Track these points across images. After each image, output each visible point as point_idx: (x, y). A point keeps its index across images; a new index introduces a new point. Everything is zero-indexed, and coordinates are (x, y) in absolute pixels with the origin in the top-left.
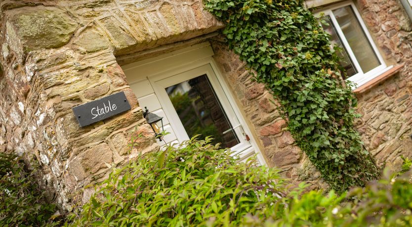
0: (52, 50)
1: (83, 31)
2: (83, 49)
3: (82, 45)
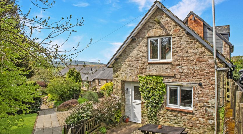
0: (115, 78)
1: (119, 76)
3: (118, 78)
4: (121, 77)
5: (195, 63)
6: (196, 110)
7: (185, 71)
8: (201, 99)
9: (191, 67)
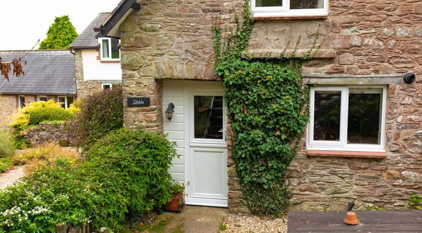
0: (131, 71)
1: (146, 66)
2: (142, 74)
3: (142, 72)
4: (153, 67)
5: (399, 18)
6: (394, 152)
7: (366, 41)
8: (411, 120)
9: (386, 30)
